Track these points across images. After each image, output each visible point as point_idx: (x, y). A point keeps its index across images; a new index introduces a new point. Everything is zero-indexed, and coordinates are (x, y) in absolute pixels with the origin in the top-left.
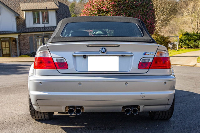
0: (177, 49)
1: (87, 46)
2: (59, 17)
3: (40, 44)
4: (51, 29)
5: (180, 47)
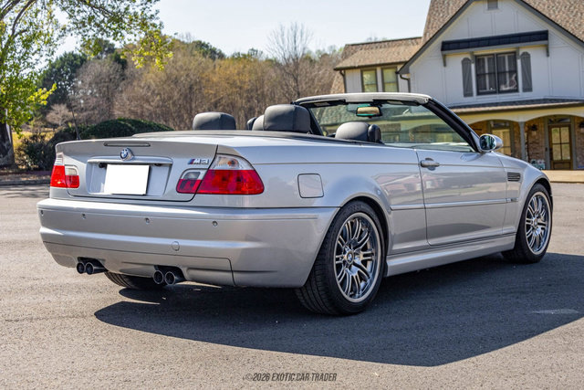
1: (106, 145)
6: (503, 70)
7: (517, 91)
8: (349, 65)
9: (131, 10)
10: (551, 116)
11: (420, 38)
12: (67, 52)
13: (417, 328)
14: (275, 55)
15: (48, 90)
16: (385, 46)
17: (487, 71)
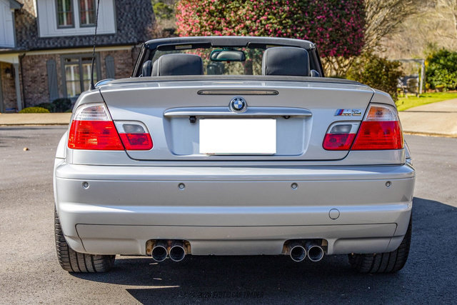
0: (421, 92)
1: (200, 93)
2: (122, 10)
3: (73, 79)
4: (103, 41)
5: (427, 85)
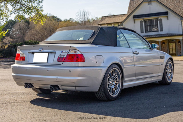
6: (153, 24)
7: (158, 31)
8: (103, 23)
9: (34, 5)
10: (169, 39)
11: (126, 14)
12: (10, 20)
13: (134, 104)
14: (78, 20)
15: (6, 32)
16: (115, 17)
17: (148, 25)
